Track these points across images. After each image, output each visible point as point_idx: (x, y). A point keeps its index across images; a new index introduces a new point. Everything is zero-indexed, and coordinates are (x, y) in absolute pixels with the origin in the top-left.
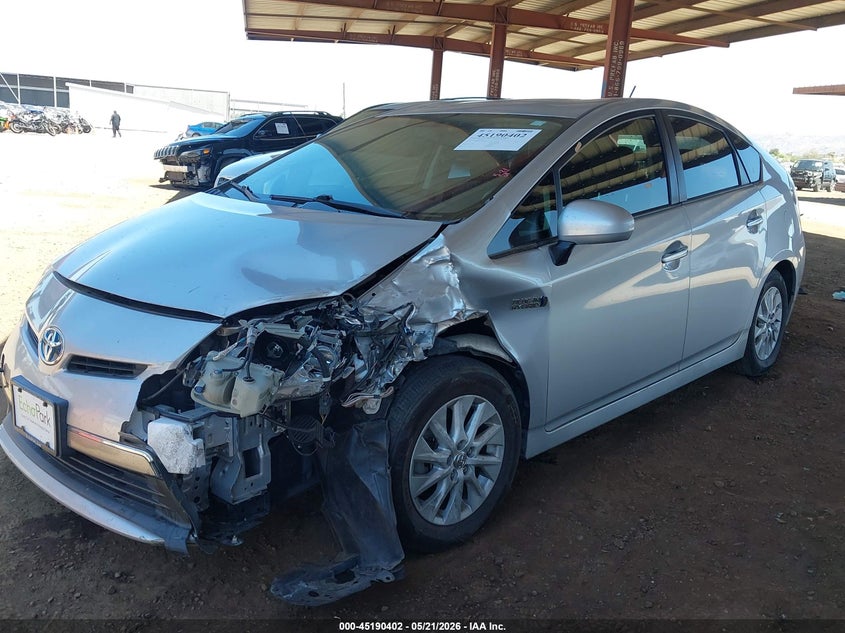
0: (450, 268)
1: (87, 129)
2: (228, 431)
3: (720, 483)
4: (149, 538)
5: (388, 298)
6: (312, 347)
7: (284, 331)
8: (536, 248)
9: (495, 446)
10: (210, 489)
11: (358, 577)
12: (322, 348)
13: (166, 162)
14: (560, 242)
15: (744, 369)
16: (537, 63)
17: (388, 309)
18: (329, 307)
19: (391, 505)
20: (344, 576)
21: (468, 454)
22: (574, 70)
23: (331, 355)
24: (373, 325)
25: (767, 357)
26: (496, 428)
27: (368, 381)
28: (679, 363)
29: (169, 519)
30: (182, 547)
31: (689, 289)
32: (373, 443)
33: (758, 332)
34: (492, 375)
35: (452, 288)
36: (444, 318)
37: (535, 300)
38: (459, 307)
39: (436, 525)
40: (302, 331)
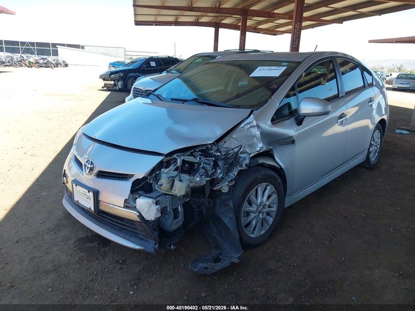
0: (256, 129)
1: (66, 65)
2: (167, 201)
3: (364, 215)
4: (137, 247)
5: (231, 144)
6: (202, 165)
7: (191, 159)
8: (289, 119)
9: (274, 203)
10: (159, 225)
11: (222, 261)
12: (205, 165)
13: (104, 80)
14: (299, 116)
15: (366, 165)
16: (259, 32)
17: (232, 148)
18: (207, 148)
19: (236, 231)
20: (217, 260)
21: (264, 208)
22: (274, 35)
23: (209, 168)
24: (225, 155)
25: (374, 160)
26: (274, 196)
27: (223, 178)
28: (342, 164)
29: (146, 239)
30: (152, 251)
31: (347, 131)
32: (227, 205)
33: (371, 149)
34: (273, 174)
35: (258, 138)
36: (254, 151)
37: (290, 141)
38: (260, 146)
39: (251, 237)
40: (198, 159)
